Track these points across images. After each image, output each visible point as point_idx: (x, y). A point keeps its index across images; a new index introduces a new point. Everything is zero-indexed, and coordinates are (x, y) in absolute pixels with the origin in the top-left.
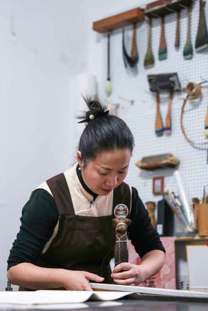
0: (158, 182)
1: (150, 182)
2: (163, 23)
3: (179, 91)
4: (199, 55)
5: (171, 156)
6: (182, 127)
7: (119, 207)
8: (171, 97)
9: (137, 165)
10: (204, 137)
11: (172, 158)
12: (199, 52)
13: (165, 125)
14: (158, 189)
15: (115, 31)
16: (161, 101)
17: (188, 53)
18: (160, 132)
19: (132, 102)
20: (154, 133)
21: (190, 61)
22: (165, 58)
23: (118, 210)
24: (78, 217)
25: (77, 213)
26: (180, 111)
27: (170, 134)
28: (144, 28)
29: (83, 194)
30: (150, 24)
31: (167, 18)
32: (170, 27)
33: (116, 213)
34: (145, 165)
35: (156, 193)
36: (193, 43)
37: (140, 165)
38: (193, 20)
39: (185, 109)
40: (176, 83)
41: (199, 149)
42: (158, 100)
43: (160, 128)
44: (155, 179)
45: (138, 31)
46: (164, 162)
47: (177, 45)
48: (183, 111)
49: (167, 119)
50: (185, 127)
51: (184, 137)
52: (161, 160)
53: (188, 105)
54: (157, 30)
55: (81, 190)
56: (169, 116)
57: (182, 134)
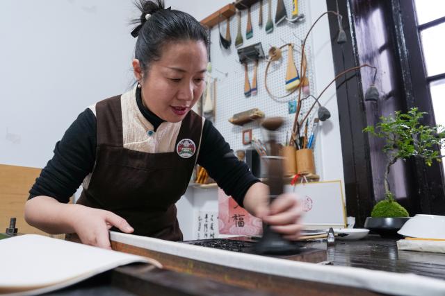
0: (247, 135)
1: (240, 135)
2: (249, 11)
3: (263, 58)
4: (279, 28)
5: (257, 110)
6: (266, 86)
7: (183, 142)
8: (257, 65)
9: (230, 121)
10: (285, 91)
11: (258, 112)
12: (279, 25)
13: (252, 87)
14: (247, 140)
15: (214, 27)
16: (248, 69)
17: (270, 28)
18: (248, 94)
19: (227, 75)
20: (243, 95)
21: (272, 34)
22: (252, 37)
23: (182, 146)
24: (126, 150)
25: (126, 145)
26: (264, 74)
27: (256, 94)
28: (235, 19)
29: (141, 121)
30: (240, 14)
31: (252, 8)
32: (255, 13)
33: (180, 150)
34: (236, 120)
35: (245, 144)
36: (274, 20)
37: (232, 120)
38: (272, 4)
39: (268, 72)
40: (260, 50)
41: (281, 102)
42: (246, 69)
43: (248, 90)
44: (244, 132)
45: (231, 23)
46: (252, 115)
47: (261, 24)
48: (266, 74)
49: (253, 83)
50: (268, 86)
51: (268, 95)
52: (248, 114)
53: (271, 69)
54: (245, 19)
55: (138, 117)
56: (255, 80)
57: (266, 92)
